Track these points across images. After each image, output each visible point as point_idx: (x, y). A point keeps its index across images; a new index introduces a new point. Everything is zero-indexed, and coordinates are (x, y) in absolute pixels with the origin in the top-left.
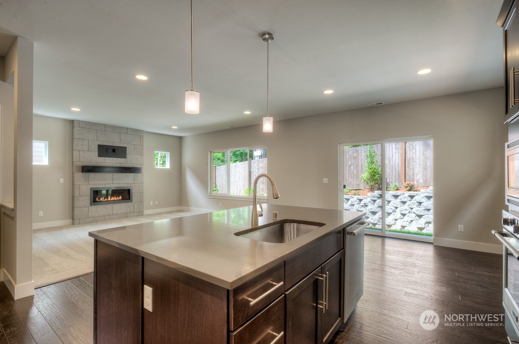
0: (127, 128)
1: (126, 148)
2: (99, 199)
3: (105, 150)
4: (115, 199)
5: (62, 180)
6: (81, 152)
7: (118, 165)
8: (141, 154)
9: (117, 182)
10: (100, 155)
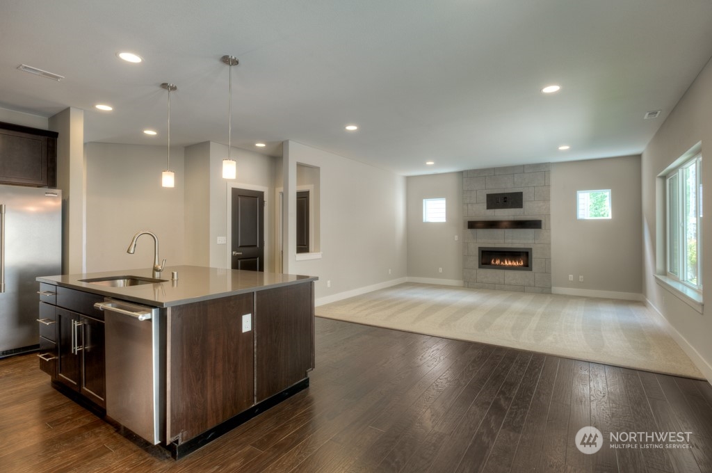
0: (524, 166)
1: (522, 193)
2: (495, 261)
3: (496, 201)
4: (514, 264)
5: (456, 237)
6: (469, 206)
7: (511, 218)
8: (546, 199)
9: (510, 241)
10: (489, 207)
